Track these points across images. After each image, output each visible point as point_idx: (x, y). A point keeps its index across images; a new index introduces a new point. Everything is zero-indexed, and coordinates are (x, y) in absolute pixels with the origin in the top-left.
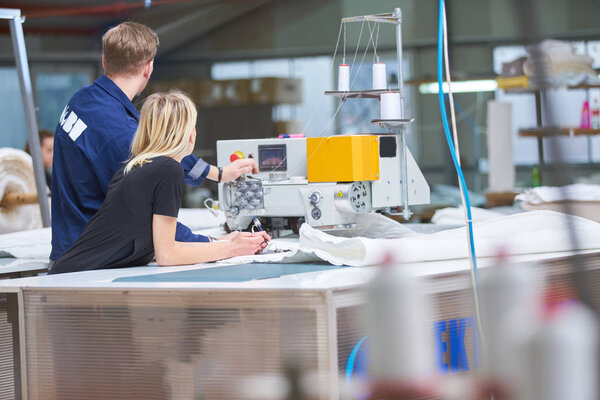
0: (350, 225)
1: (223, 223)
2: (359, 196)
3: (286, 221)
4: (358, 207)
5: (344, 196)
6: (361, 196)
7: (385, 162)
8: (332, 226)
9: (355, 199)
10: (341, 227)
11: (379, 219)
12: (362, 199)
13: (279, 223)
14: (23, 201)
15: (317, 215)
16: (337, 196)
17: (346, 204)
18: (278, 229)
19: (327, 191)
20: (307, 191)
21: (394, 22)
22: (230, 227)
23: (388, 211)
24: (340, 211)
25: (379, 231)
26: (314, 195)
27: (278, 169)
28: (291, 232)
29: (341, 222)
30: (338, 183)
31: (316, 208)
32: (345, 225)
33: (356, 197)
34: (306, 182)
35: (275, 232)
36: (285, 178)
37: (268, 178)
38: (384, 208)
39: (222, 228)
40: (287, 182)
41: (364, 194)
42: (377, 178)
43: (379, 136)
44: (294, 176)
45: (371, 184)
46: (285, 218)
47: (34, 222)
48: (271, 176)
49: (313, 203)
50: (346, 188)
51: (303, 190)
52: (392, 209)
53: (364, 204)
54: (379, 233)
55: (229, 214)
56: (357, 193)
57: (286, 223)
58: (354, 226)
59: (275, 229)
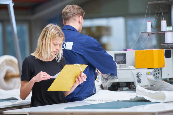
0: (153, 85)
1: (100, 85)
2: (156, 74)
3: (126, 84)
4: (156, 78)
5: (151, 74)
6: (158, 74)
7: (167, 60)
8: (146, 86)
9: (155, 75)
10: (149, 87)
11: (163, 83)
12: (158, 75)
13: (122, 85)
14: (13, 76)
15: (139, 81)
16: (148, 74)
17: (151, 77)
18: (122, 87)
19: (143, 72)
20: (135, 72)
21: (170, 4)
22: (104, 86)
23: (168, 80)
24: (149, 80)
25: (164, 88)
26: (138, 74)
27: (123, 63)
28: (127, 88)
29: (149, 84)
30: (148, 69)
31: (139, 79)
32: (151, 86)
33: (155, 74)
34: (135, 68)
35: (121, 88)
36: (126, 66)
37: (119, 67)
38: (166, 79)
39: (100, 87)
40: (127, 68)
41: (159, 73)
42: (164, 67)
43: (164, 50)
44: (129, 66)
45: (161, 69)
46: (125, 83)
47: (17, 85)
48: (120, 66)
49: (138, 77)
50: (151, 71)
51: (133, 71)
52: (170, 79)
53: (158, 77)
54: (163, 89)
55: (103, 81)
56: (156, 72)
57: (126, 85)
58: (154, 86)
59: (121, 87)
